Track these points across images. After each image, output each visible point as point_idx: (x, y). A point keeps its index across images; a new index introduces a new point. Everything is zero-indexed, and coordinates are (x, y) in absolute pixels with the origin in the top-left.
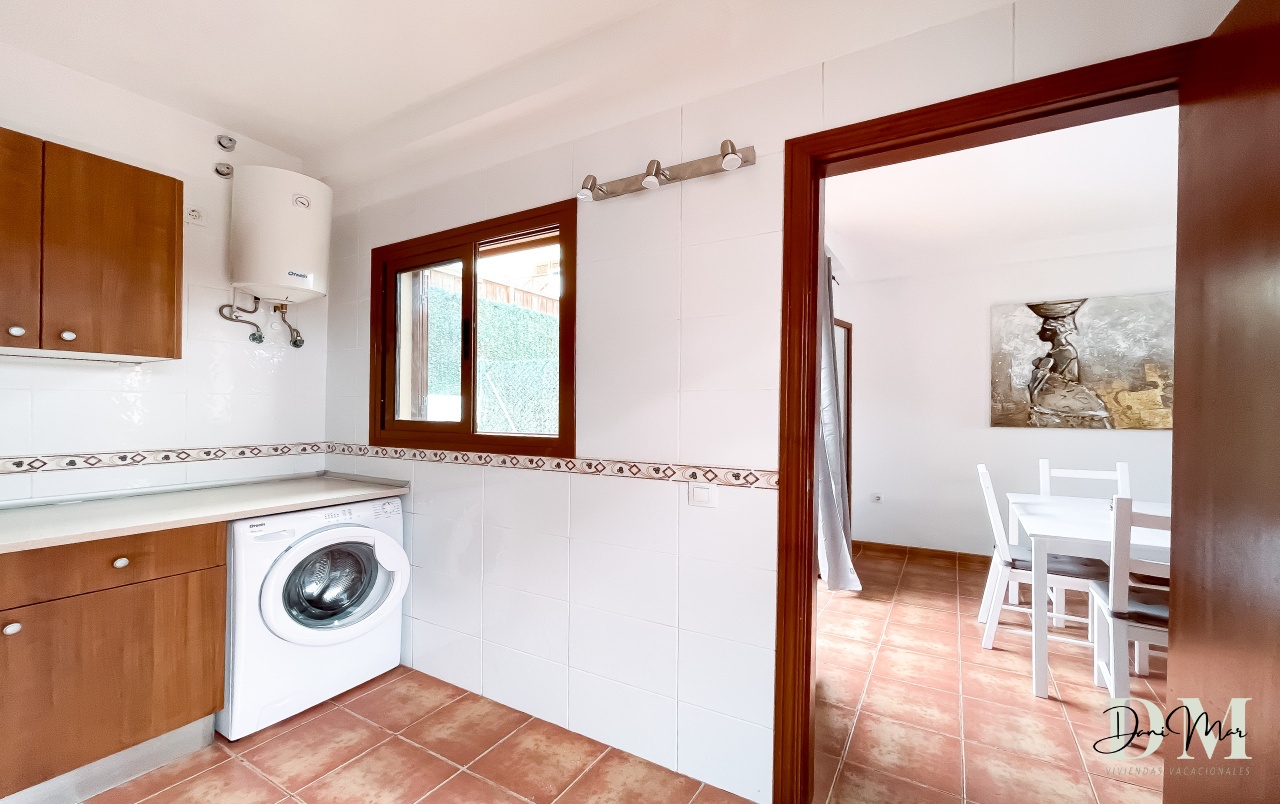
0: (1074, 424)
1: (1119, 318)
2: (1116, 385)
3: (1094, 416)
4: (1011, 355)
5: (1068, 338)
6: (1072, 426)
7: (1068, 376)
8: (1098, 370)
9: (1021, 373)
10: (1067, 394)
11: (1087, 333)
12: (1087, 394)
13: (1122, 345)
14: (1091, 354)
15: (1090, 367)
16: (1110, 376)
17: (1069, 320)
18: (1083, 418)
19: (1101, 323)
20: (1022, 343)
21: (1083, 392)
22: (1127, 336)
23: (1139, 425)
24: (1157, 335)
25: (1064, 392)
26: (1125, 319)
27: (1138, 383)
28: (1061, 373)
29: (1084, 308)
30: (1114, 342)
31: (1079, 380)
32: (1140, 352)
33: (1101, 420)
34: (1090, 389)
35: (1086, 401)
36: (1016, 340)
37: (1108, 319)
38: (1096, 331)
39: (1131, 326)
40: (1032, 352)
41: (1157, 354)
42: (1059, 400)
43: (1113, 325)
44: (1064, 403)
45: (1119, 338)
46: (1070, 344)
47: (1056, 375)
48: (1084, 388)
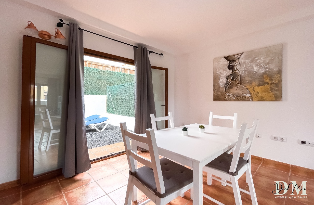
0: (239, 99)
1: (254, 58)
2: (254, 84)
3: (246, 96)
4: (220, 75)
5: (237, 68)
6: (239, 100)
7: (237, 82)
8: (247, 79)
9: (222, 81)
10: (237, 88)
11: (243, 65)
12: (244, 88)
13: (255, 69)
14: (245, 73)
15: (244, 78)
16: (251, 81)
17: (237, 61)
18: (242, 97)
19: (248, 61)
20: (223, 71)
21: (242, 87)
22: (257, 65)
23: (262, 99)
24: (268, 64)
25: (236, 88)
26: (256, 59)
27: (261, 83)
28: (235, 81)
29: (243, 56)
30: (253, 68)
31: (241, 83)
32: (262, 71)
33: (248, 98)
34: (244, 86)
35: (243, 91)
36: (221, 70)
37: (250, 59)
38: (246, 64)
39: (258, 61)
40: (226, 74)
41: (268, 71)
42: (235, 90)
43: (252, 61)
44: (236, 92)
45: (254, 66)
46: (238, 70)
47: (234, 82)
48: (243, 86)
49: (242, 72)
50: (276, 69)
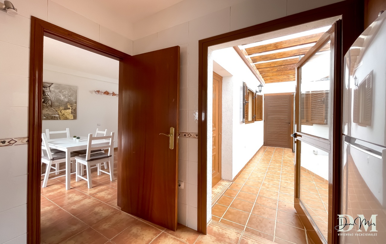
1: (62, 90)
2: (61, 108)
3: (55, 116)
5: (48, 94)
6: (49, 119)
7: (48, 105)
8: (56, 104)
11: (53, 93)
13: (62, 98)
14: (54, 99)
15: (54, 102)
16: (59, 106)
17: (48, 88)
18: (52, 117)
19: (57, 91)
22: (63, 95)
23: (66, 119)
24: (70, 96)
25: (47, 109)
26: (63, 91)
27: (66, 108)
28: (46, 104)
29: (52, 86)
31: (51, 106)
32: (66, 100)
33: (57, 117)
35: (53, 112)
37: (59, 90)
38: (56, 93)
39: (64, 93)
41: (70, 101)
42: (45, 112)
43: (60, 92)
44: (47, 112)
45: (61, 95)
46: (48, 95)
47: (44, 104)
48: (53, 108)
49: (52, 98)
50: (74, 101)
